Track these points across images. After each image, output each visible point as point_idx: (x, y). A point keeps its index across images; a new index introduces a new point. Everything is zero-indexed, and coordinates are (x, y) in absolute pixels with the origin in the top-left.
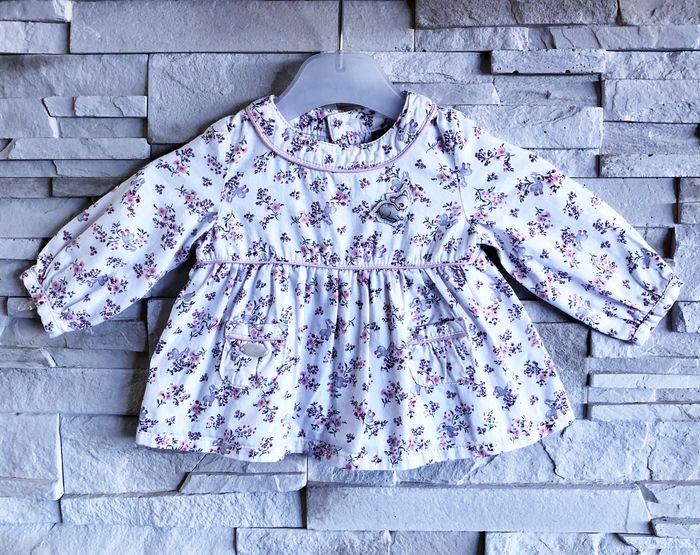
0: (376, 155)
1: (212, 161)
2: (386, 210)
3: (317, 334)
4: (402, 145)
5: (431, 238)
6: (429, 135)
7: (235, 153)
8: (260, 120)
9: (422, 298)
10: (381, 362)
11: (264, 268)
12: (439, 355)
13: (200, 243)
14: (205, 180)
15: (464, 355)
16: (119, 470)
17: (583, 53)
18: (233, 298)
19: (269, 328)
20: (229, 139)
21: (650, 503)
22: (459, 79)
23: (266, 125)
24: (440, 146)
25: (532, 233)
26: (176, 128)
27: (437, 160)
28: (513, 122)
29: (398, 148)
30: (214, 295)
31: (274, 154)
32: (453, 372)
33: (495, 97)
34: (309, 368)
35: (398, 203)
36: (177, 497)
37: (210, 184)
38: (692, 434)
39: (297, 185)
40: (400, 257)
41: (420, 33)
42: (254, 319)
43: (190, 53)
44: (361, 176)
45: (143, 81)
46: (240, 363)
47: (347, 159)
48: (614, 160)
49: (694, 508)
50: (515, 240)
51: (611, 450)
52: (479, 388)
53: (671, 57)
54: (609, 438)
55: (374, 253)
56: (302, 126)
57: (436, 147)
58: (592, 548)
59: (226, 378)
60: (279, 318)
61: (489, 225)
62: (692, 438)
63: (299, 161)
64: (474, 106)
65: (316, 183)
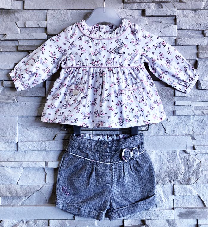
1: (66, 38)
2: (117, 50)
3: (96, 88)
4: (122, 32)
5: (130, 59)
6: (129, 30)
7: (73, 35)
8: (81, 26)
10: (115, 95)
11: (81, 68)
12: (133, 94)
13: (62, 62)
14: (64, 43)
15: (140, 94)
16: (36, 134)
17: (171, 9)
18: (71, 78)
19: (80, 85)
20: (71, 31)
21: (193, 141)
22: (136, 17)
25: (158, 59)
26: (55, 30)
27: (131, 37)
28: (152, 29)
29: (120, 33)
30: (66, 78)
32: (137, 99)
33: (146, 22)
34: (94, 99)
35: (121, 48)
36: (53, 141)
37: (65, 45)
38: (204, 120)
39: (91, 44)
40: (121, 65)
41: (125, 4)
43: (59, 9)
44: (110, 41)
45: (45, 17)
46: (71, 96)
47: (106, 36)
48: (180, 40)
49: (206, 142)
50: (153, 61)
51: (181, 125)
52: (145, 103)
53: (195, 12)
54: (181, 121)
55: (113, 63)
57: (131, 34)
58: (177, 154)
59: (67, 101)
60: (83, 83)
61: (146, 56)
62: (205, 121)
63: (91, 37)
65: (96, 43)
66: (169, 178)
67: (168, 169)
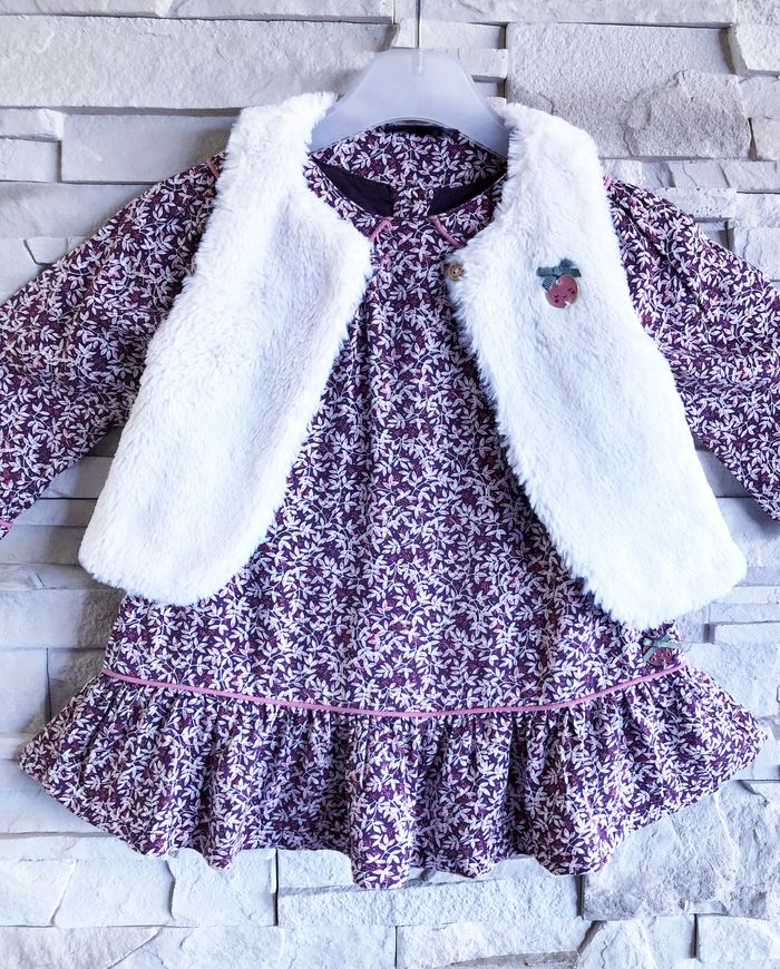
66: (680, 893)
67: (674, 857)
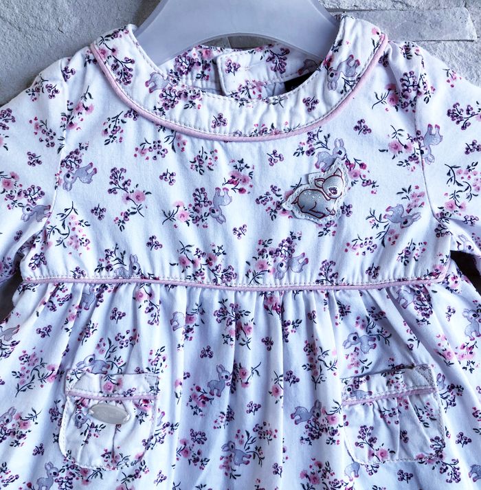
0: (293, 113)
2: (309, 199)
3: (203, 387)
5: (377, 242)
6: (377, 81)
7: (75, 114)
8: (111, 61)
9: (362, 333)
10: (301, 430)
11: (122, 289)
12: (388, 419)
13: (25, 253)
14: (31, 156)
15: (428, 421)
18: (76, 335)
19: (130, 381)
20: (66, 92)
23: (120, 68)
24: (392, 100)
29: (327, 102)
30: (49, 329)
31: (134, 113)
32: (410, 445)
34: (193, 434)
35: (327, 188)
37: (39, 162)
39: (171, 162)
40: (330, 272)
42: (109, 366)
44: (270, 147)
46: (89, 431)
47: (248, 121)
52: (450, 470)
56: (178, 74)
57: (387, 100)
59: (70, 452)
60: (145, 365)
61: (468, 222)
63: (172, 124)
64: (439, 41)
65: (200, 158)
